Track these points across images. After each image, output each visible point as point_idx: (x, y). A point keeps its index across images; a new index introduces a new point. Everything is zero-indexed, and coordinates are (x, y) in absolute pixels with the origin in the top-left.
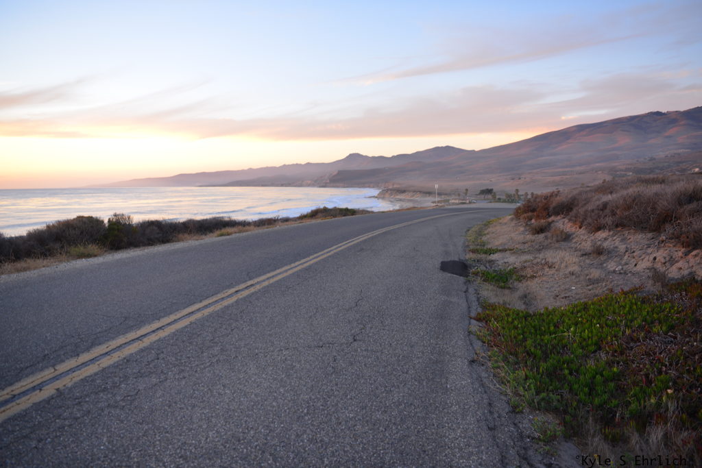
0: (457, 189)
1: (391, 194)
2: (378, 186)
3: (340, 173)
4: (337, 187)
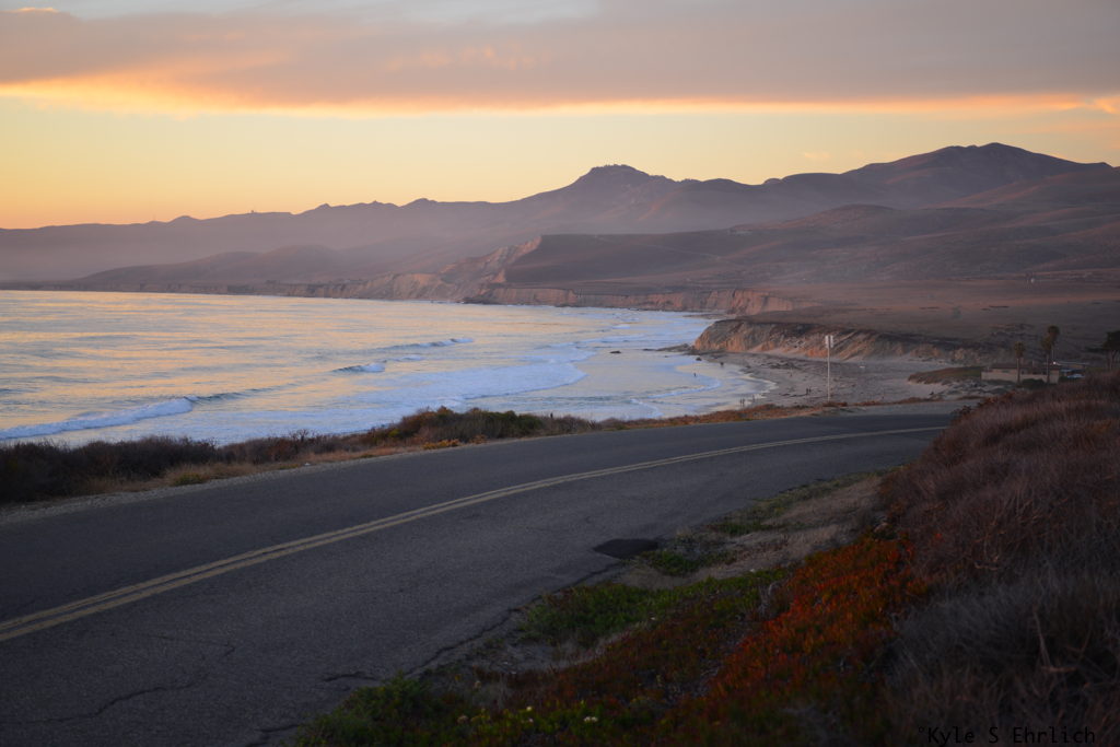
0: (1021, 327)
1: (753, 340)
2: (702, 307)
3: (549, 245)
4: (536, 301)
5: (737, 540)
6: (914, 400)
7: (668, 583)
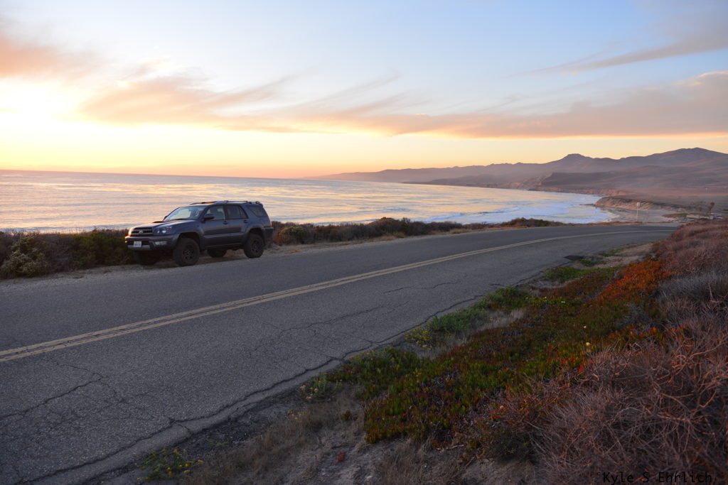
1: (613, 203)
3: (554, 175)
4: (550, 191)
5: (607, 258)
6: (664, 222)
7: (586, 268)
